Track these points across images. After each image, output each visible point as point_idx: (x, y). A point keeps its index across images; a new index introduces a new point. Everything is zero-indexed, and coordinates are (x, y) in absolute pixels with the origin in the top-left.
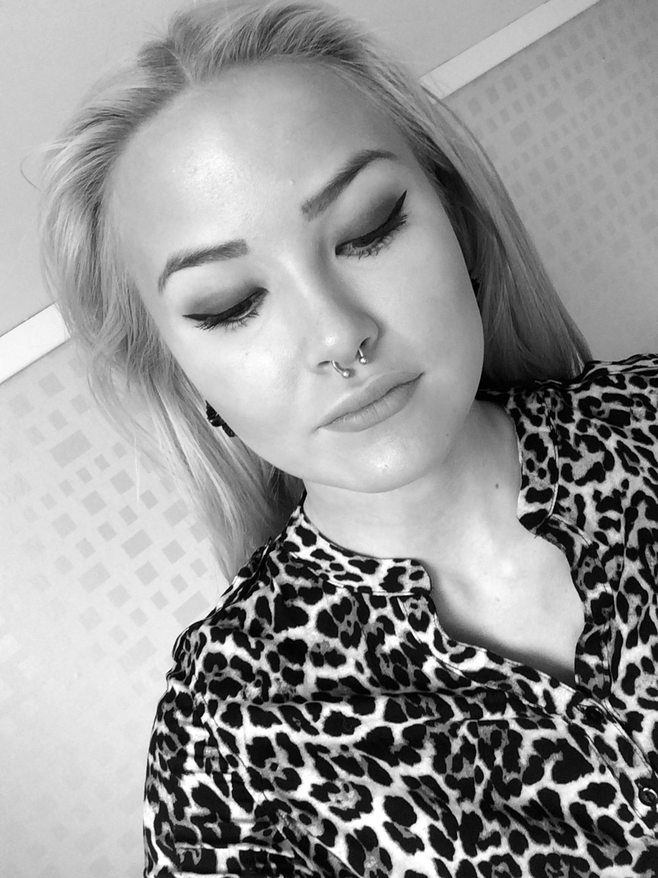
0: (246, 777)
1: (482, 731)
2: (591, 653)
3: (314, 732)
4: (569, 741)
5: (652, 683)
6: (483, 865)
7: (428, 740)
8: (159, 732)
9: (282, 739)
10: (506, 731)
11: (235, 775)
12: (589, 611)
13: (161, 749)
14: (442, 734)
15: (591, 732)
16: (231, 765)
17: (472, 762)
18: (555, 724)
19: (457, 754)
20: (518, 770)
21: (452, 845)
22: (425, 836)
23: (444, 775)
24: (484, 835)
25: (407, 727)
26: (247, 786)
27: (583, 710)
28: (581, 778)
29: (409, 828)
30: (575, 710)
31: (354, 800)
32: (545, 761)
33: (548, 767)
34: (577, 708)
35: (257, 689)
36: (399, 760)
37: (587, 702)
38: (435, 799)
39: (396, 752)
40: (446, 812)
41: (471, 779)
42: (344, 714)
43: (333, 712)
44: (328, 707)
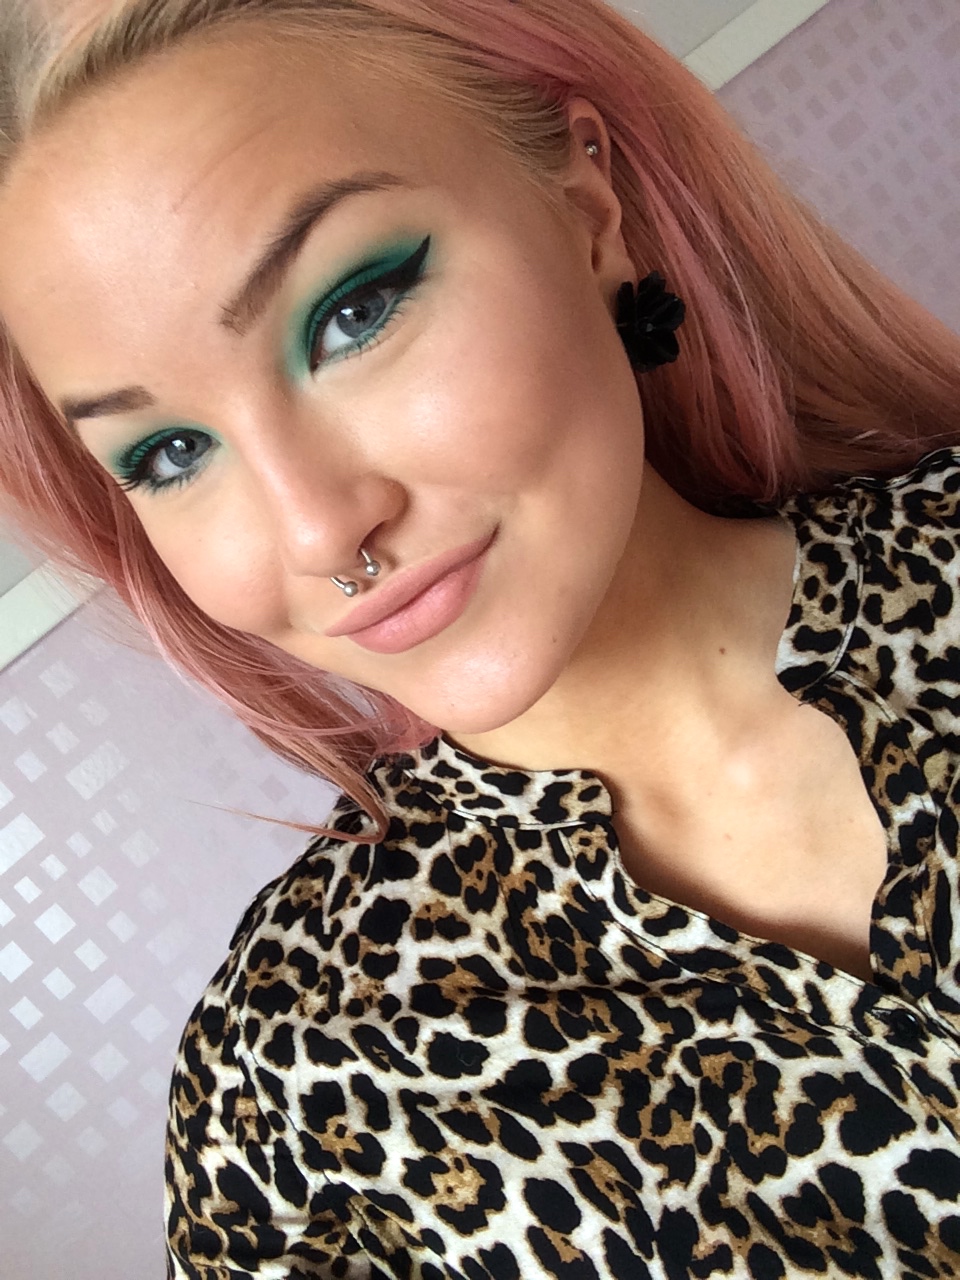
0: (296, 1148)
1: (707, 1064)
2: (896, 915)
3: (412, 1071)
4: (865, 1077)
7: (611, 1082)
9: (361, 1083)
10: (751, 1062)
11: (280, 1145)
12: (896, 844)
13: (178, 1098)
14: (637, 1071)
15: (904, 1058)
16: (275, 1128)
17: (688, 1117)
18: (839, 1047)
19: (661, 1105)
20: (774, 1130)
21: (645, 1268)
22: (597, 1253)
23: (638, 1141)
24: (701, 1250)
25: (573, 1059)
26: (298, 1162)
27: (886, 1018)
28: (893, 1143)
29: (569, 1237)
30: (870, 1019)
31: (474, 1185)
32: (823, 1112)
33: (831, 1124)
34: (873, 1015)
35: (322, 997)
36: (556, 1116)
37: (888, 1003)
38: (617, 1182)
39: (551, 1102)
40: (633, 1206)
41: (688, 1146)
42: (455, 1036)
43: (437, 1036)
44: (429, 1027)
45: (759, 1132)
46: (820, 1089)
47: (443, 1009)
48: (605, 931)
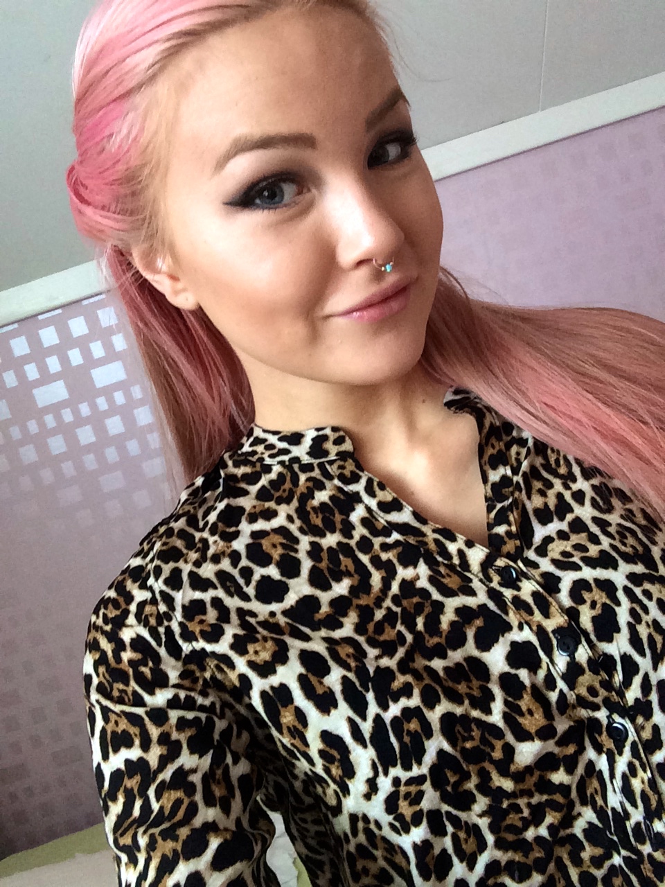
0: (177, 630)
1: (406, 602)
5: (566, 547)
6: (395, 721)
7: (353, 610)
8: (106, 597)
11: (168, 628)
12: (490, 494)
13: (106, 609)
16: (166, 620)
18: (475, 589)
19: (379, 621)
20: (439, 634)
21: (364, 697)
22: (337, 689)
23: (366, 637)
24: (396, 686)
26: (177, 637)
28: (501, 639)
29: (322, 680)
31: (271, 650)
32: (466, 626)
33: (471, 633)
35: (197, 554)
36: (321, 627)
37: (501, 562)
38: (353, 655)
40: (360, 665)
42: (272, 577)
43: (263, 577)
44: (259, 572)
48: (353, 509)
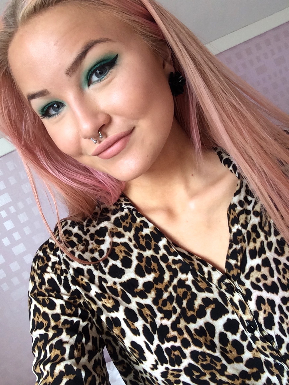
0: (70, 279)
1: (179, 291)
2: (233, 259)
3: (103, 272)
4: (218, 299)
5: (258, 275)
6: (167, 349)
7: (154, 290)
8: (39, 255)
9: (90, 272)
10: (190, 292)
11: (66, 277)
12: (232, 238)
13: (39, 261)
14: (161, 289)
15: (228, 296)
16: (65, 273)
17: (171, 304)
18: (213, 290)
19: (165, 299)
20: (193, 310)
21: (153, 336)
22: (141, 329)
23: (157, 307)
24: (169, 336)
25: (145, 282)
26: (70, 282)
27: (227, 285)
28: (223, 317)
29: (134, 323)
30: (222, 284)
31: (112, 304)
32: (207, 308)
33: (208, 311)
34: (223, 283)
35: (83, 247)
36: (137, 296)
37: (227, 281)
38: (150, 315)
39: (137, 292)
40: (153, 321)
41: (170, 311)
42: (118, 266)
43: (113, 265)
44: (111, 262)
45: (189, 310)
46: (207, 301)
47: (115, 258)
48: (161, 240)
